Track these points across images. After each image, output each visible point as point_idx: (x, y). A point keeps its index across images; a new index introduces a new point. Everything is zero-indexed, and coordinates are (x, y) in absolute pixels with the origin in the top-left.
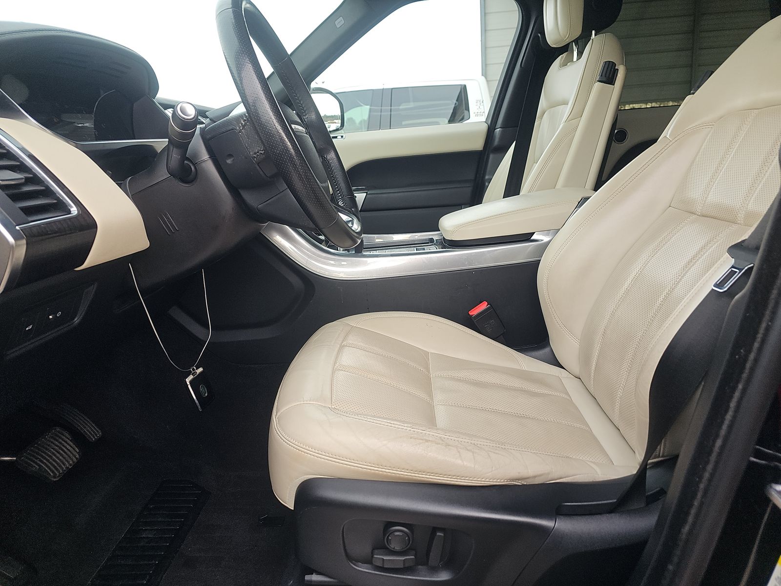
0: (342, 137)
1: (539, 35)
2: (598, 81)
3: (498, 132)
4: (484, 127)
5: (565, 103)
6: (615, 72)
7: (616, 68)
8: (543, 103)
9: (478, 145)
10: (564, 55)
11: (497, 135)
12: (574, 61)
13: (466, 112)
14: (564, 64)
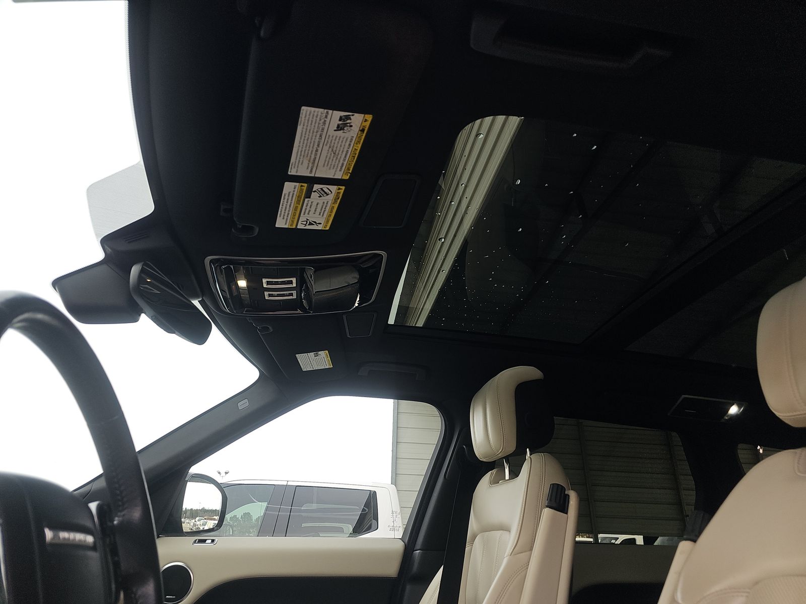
0: (213, 541)
1: (465, 447)
2: (547, 507)
3: (417, 556)
4: (400, 546)
5: (506, 528)
6: (566, 498)
7: (566, 493)
8: (473, 525)
9: (391, 569)
10: (494, 471)
11: (416, 558)
12: (506, 479)
13: (374, 522)
14: (495, 482)
